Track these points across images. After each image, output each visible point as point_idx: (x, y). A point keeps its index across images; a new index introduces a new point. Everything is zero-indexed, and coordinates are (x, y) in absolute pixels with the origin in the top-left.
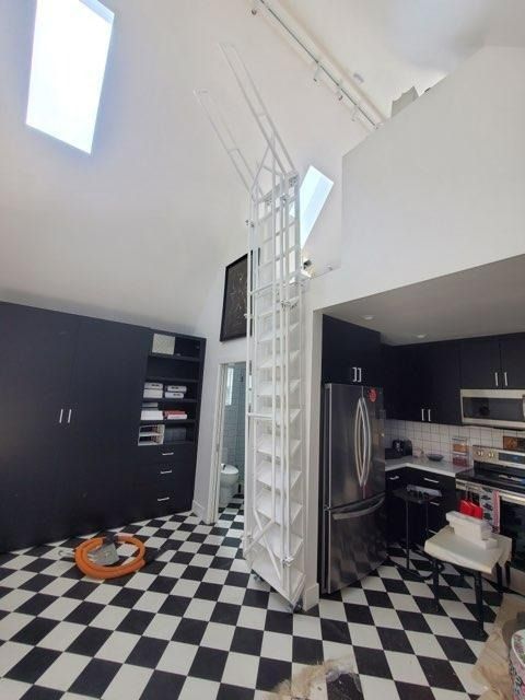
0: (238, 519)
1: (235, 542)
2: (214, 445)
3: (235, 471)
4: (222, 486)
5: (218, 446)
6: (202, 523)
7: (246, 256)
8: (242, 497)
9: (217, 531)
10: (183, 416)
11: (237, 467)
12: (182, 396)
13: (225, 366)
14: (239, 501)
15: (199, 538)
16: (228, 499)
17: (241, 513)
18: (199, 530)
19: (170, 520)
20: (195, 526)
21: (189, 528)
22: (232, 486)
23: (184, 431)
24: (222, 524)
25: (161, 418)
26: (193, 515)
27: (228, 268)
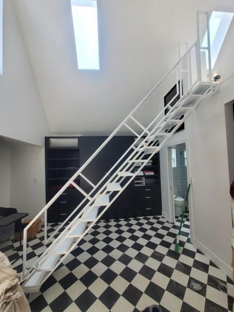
0: (187, 223)
1: (186, 234)
2: (169, 187)
3: (183, 200)
4: (175, 206)
5: (171, 187)
6: (167, 222)
7: (176, 86)
8: (188, 212)
9: (175, 227)
10: (152, 173)
11: (183, 197)
12: (150, 164)
13: (170, 148)
14: (186, 214)
15: (167, 229)
16: (180, 212)
17: (188, 220)
18: (166, 225)
19: (153, 218)
20: (164, 223)
21: (162, 223)
22: (182, 207)
23: (154, 180)
24: (178, 224)
25: (143, 174)
26: (162, 217)
27: (165, 97)
